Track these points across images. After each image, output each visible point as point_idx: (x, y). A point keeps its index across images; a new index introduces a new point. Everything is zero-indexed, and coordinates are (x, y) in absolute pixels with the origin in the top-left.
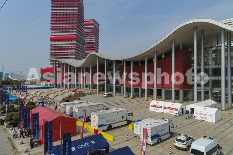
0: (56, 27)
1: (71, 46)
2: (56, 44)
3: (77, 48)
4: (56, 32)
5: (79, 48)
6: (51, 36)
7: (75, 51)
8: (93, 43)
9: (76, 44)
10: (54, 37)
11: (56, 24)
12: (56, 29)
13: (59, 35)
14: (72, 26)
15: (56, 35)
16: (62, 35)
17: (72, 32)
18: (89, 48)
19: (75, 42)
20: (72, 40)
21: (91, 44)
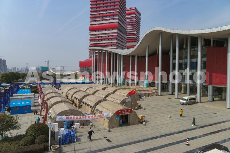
0: (96, 14)
1: (112, 36)
2: (95, 35)
3: (118, 37)
4: (96, 21)
5: (120, 37)
6: (90, 26)
7: (116, 41)
8: (134, 34)
9: (117, 33)
10: (93, 27)
11: (96, 11)
12: (96, 17)
13: (99, 24)
14: (114, 12)
15: (96, 24)
16: (102, 24)
17: (113, 19)
18: (130, 40)
19: (116, 31)
20: (113, 28)
21: (132, 35)
